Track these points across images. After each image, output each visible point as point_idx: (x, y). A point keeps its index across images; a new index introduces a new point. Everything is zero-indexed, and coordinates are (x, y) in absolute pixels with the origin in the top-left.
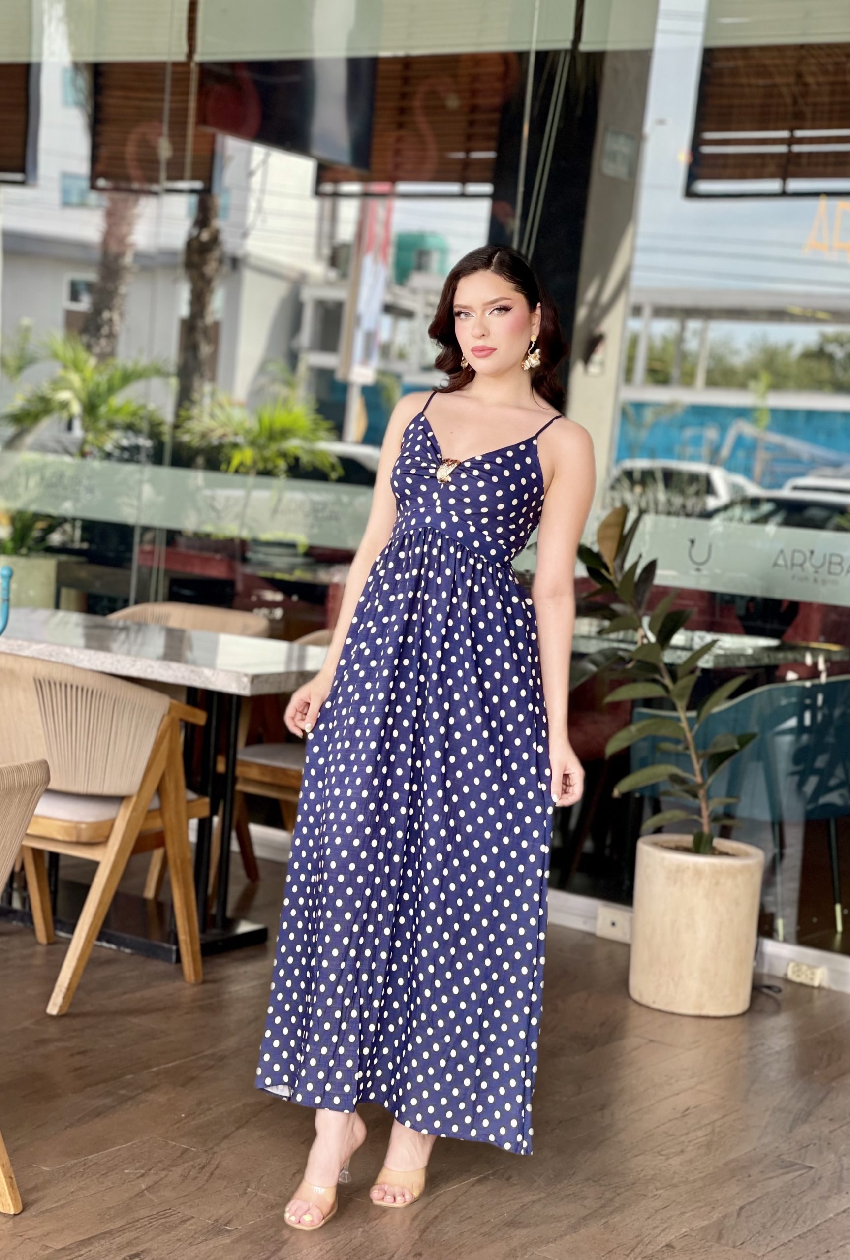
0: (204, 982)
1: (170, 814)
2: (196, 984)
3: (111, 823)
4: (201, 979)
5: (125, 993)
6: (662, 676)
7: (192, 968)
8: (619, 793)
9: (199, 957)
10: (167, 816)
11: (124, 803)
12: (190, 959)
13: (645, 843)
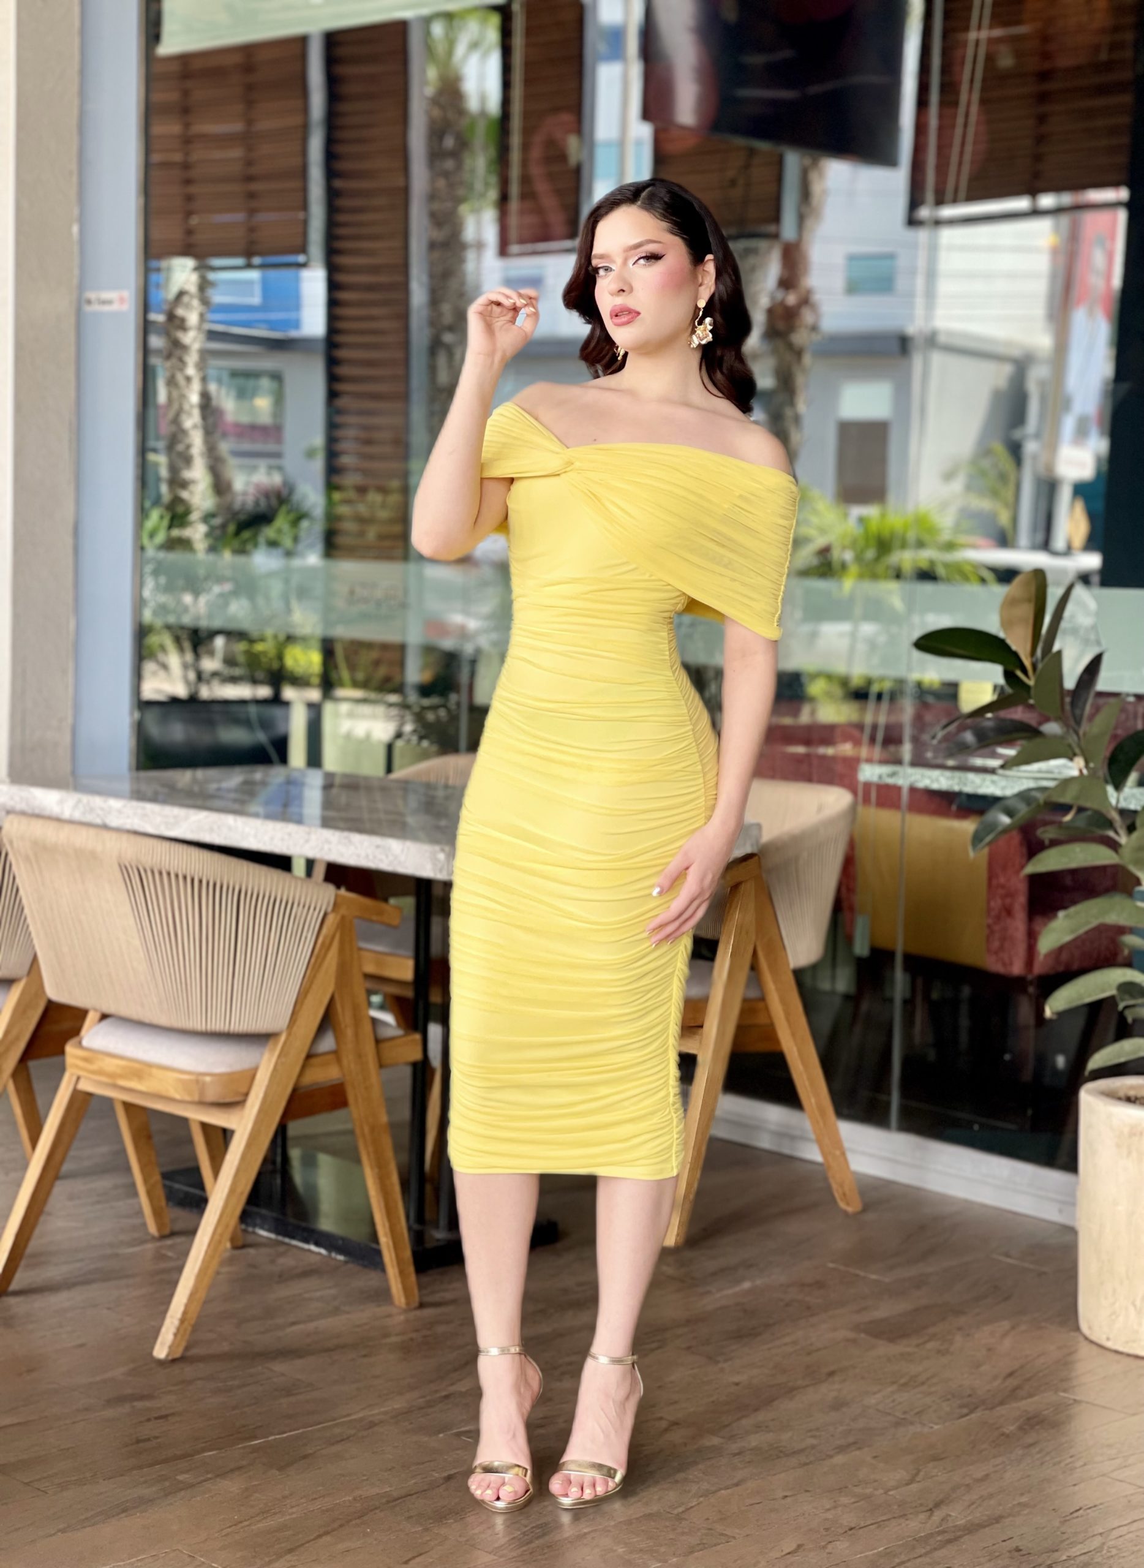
0: (422, 1306)
1: (348, 1059)
2: (408, 1309)
3: (251, 1075)
4: (416, 1300)
5: (294, 1324)
6: (1117, 832)
7: (400, 1286)
8: (1053, 1013)
9: (411, 1269)
10: (345, 1062)
11: (271, 1043)
12: (396, 1270)
13: (1089, 1092)
